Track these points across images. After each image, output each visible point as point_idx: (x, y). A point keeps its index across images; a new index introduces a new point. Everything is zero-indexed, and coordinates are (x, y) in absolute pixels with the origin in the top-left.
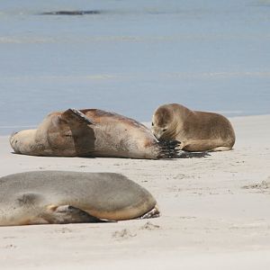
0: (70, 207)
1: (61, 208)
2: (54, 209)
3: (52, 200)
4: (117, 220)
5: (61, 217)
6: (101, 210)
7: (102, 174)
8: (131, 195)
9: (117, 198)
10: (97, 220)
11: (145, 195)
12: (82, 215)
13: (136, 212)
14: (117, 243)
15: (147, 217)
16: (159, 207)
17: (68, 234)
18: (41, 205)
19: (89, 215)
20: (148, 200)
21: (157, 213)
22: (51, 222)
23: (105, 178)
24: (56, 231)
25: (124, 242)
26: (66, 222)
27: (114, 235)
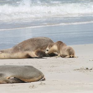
0: (14, 78)
1: (11, 78)
2: (9, 78)
3: (8, 75)
4: (31, 82)
5: (11, 81)
6: (25, 78)
7: (25, 66)
8: (35, 73)
9: (31, 74)
10: (24, 82)
11: (40, 73)
12: (19, 80)
13: (37, 79)
14: (31, 90)
15: (41, 81)
16: (45, 77)
17: (14, 87)
18: (4, 77)
19: (21, 80)
20: (41, 75)
21: (44, 79)
22: (8, 83)
23: (26, 68)
24: (10, 86)
25: (33, 89)
26: (13, 83)
27: (30, 87)
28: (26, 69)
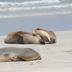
0: (18, 57)
1: (15, 57)
2: (13, 57)
3: (13, 55)
4: (30, 61)
5: (15, 60)
6: (26, 58)
8: (34, 54)
10: (25, 61)
11: (37, 54)
12: (21, 59)
13: (35, 58)
14: (30, 67)
15: (38, 60)
16: (41, 57)
17: (17, 64)
18: (10, 57)
20: (38, 55)
21: (41, 59)
22: (12, 61)
23: (27, 49)
24: (14, 63)
25: (32, 66)
26: (17, 61)
27: (29, 64)
28: (27, 51)
